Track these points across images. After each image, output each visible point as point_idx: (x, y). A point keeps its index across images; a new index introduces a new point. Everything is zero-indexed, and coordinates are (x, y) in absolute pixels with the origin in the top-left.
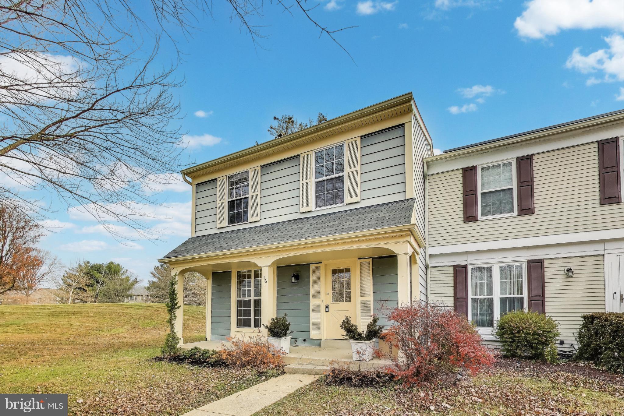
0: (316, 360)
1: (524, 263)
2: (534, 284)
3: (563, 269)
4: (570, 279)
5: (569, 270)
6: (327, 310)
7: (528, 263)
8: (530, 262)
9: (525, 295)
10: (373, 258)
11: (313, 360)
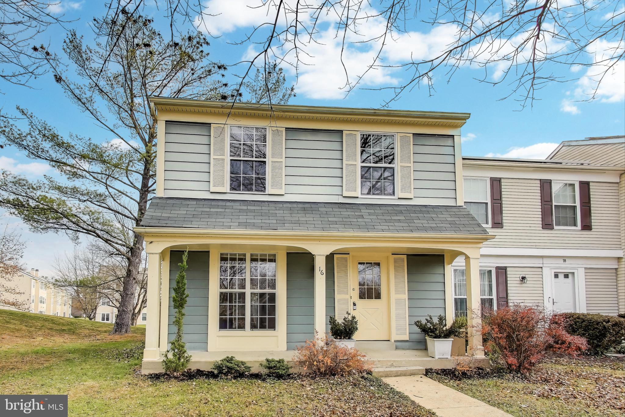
0: (398, 361)
1: (493, 268)
2: (501, 287)
3: (518, 276)
4: (524, 285)
5: (523, 278)
6: (355, 308)
7: (496, 269)
8: (498, 268)
9: (494, 296)
10: (408, 255)
11: (394, 361)
